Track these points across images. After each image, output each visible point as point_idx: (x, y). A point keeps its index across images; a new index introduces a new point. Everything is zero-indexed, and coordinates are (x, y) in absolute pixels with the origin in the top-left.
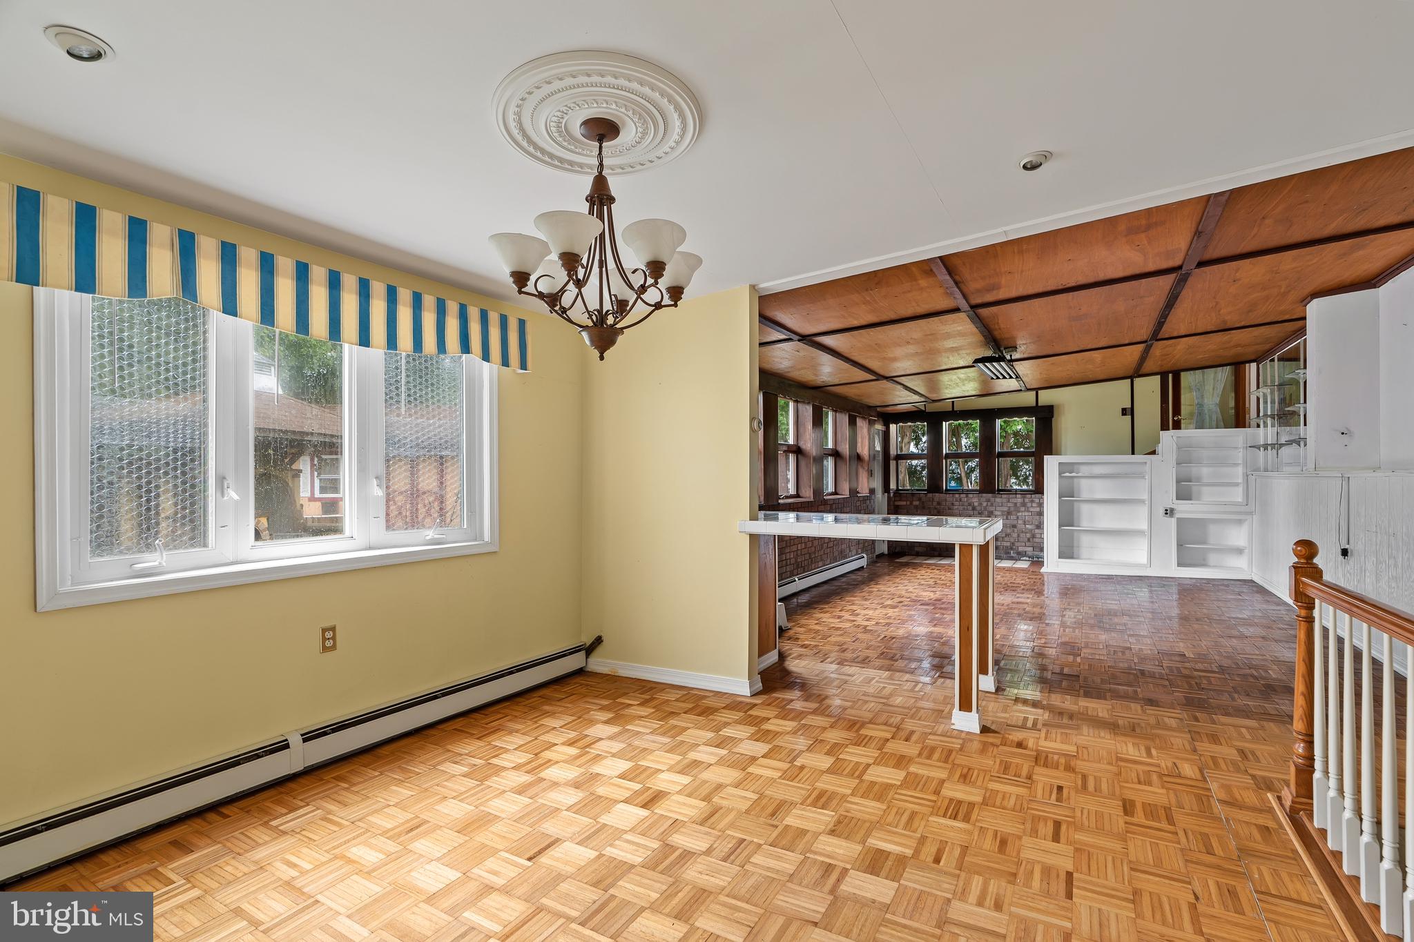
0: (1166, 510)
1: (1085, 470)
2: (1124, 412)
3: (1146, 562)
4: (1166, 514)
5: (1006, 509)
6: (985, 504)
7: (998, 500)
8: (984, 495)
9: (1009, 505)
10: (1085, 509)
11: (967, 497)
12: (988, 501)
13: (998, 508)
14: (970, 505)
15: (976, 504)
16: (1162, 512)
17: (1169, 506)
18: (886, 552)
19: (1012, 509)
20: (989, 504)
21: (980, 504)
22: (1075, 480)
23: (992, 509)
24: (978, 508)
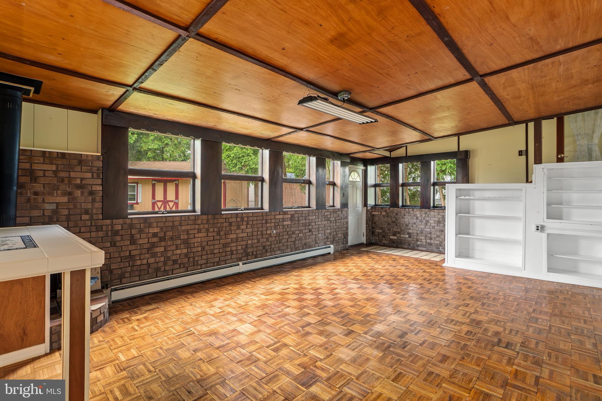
0: (538, 227)
1: (477, 194)
2: (520, 153)
3: (521, 267)
4: (538, 229)
5: (437, 219)
6: (424, 216)
7: (432, 213)
8: (423, 210)
9: (439, 216)
10: (478, 223)
11: (413, 210)
12: (426, 213)
13: (432, 219)
14: (415, 216)
15: (418, 215)
16: (534, 228)
17: (539, 224)
18: (365, 242)
19: (441, 219)
20: (426, 215)
21: (421, 216)
22: (471, 201)
23: (428, 219)
24: (420, 218)
